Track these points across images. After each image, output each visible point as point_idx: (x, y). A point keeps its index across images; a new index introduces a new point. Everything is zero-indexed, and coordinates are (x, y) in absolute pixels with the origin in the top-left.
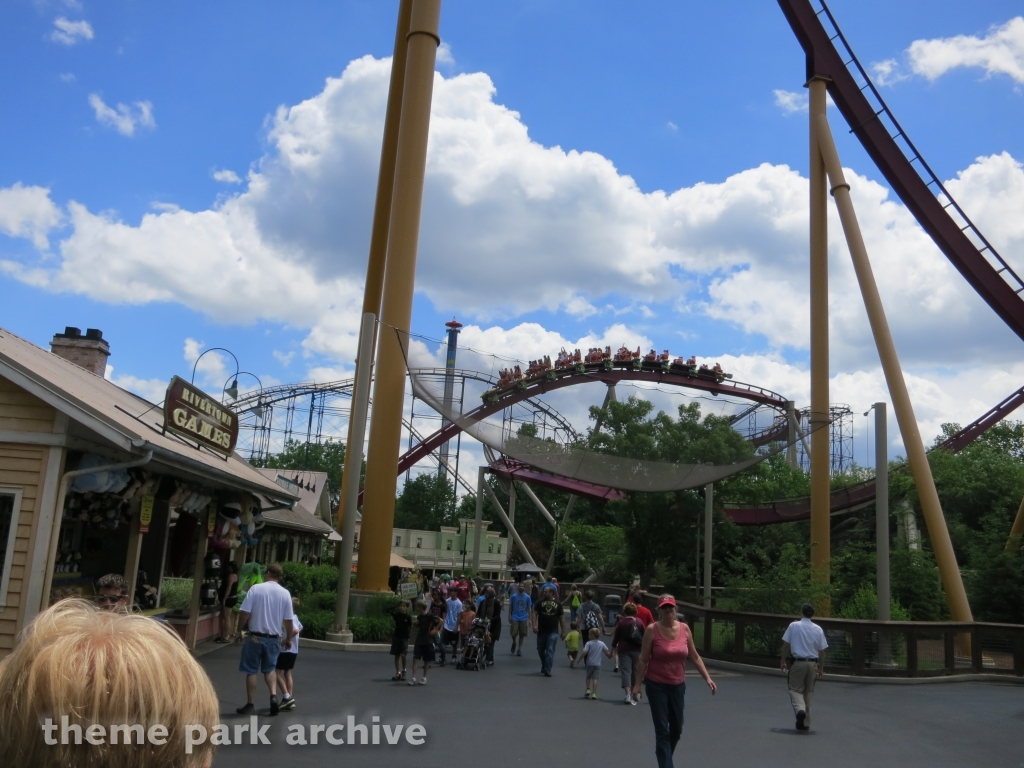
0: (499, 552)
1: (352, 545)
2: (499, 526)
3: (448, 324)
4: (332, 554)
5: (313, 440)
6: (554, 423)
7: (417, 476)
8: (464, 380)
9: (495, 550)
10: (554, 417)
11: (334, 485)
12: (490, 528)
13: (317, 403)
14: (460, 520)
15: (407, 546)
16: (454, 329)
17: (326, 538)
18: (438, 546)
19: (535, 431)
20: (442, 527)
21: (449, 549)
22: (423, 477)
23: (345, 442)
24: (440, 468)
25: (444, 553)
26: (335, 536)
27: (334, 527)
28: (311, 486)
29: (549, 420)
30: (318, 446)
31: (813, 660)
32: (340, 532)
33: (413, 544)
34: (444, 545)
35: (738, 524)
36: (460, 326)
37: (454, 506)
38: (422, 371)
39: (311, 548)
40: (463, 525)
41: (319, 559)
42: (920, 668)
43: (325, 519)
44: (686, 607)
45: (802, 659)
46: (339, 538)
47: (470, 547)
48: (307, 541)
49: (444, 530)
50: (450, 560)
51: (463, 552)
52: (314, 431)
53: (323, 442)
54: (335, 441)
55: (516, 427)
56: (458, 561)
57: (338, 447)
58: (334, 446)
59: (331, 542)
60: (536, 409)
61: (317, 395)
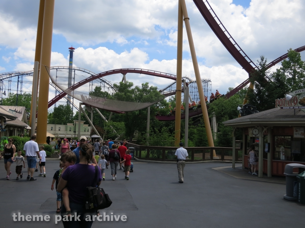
0: (88, 131)
1: (34, 131)
2: (87, 123)
3: (70, 48)
4: (28, 134)
5: (19, 93)
6: (108, 86)
7: (59, 105)
8: (75, 71)
9: (87, 131)
10: (108, 84)
11: (28, 109)
12: (85, 123)
13: (20, 79)
14: (74, 121)
15: (55, 130)
16: (72, 50)
17: (26, 128)
18: (66, 130)
19: (101, 89)
20: (67, 123)
21: (70, 131)
22: (61, 106)
23: (31, 93)
24: (67, 102)
25: (69, 132)
26: (29, 128)
27: (28, 124)
28: (20, 112)
29: (106, 84)
30: (21, 95)
31: (184, 160)
32: (30, 126)
33: (57, 129)
34: (69, 129)
35: (159, 120)
36: (74, 49)
37: (72, 116)
38: (59, 68)
39: (21, 132)
40: (75, 122)
41: (24, 135)
42: (195, 159)
43: (25, 122)
44: (136, 145)
45: (181, 160)
46: (30, 128)
47: (77, 130)
48: (19, 130)
49: (69, 124)
50: (71, 135)
51: (75, 132)
52: (19, 89)
53: (23, 94)
54: (27, 93)
55: (94, 87)
56: (73, 135)
57: (29, 95)
58: (27, 95)
59: (28, 130)
60: (101, 81)
61: (20, 77)
